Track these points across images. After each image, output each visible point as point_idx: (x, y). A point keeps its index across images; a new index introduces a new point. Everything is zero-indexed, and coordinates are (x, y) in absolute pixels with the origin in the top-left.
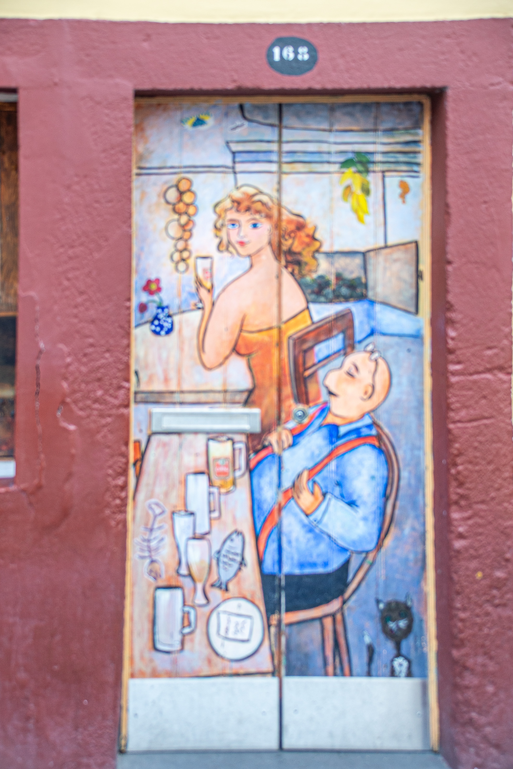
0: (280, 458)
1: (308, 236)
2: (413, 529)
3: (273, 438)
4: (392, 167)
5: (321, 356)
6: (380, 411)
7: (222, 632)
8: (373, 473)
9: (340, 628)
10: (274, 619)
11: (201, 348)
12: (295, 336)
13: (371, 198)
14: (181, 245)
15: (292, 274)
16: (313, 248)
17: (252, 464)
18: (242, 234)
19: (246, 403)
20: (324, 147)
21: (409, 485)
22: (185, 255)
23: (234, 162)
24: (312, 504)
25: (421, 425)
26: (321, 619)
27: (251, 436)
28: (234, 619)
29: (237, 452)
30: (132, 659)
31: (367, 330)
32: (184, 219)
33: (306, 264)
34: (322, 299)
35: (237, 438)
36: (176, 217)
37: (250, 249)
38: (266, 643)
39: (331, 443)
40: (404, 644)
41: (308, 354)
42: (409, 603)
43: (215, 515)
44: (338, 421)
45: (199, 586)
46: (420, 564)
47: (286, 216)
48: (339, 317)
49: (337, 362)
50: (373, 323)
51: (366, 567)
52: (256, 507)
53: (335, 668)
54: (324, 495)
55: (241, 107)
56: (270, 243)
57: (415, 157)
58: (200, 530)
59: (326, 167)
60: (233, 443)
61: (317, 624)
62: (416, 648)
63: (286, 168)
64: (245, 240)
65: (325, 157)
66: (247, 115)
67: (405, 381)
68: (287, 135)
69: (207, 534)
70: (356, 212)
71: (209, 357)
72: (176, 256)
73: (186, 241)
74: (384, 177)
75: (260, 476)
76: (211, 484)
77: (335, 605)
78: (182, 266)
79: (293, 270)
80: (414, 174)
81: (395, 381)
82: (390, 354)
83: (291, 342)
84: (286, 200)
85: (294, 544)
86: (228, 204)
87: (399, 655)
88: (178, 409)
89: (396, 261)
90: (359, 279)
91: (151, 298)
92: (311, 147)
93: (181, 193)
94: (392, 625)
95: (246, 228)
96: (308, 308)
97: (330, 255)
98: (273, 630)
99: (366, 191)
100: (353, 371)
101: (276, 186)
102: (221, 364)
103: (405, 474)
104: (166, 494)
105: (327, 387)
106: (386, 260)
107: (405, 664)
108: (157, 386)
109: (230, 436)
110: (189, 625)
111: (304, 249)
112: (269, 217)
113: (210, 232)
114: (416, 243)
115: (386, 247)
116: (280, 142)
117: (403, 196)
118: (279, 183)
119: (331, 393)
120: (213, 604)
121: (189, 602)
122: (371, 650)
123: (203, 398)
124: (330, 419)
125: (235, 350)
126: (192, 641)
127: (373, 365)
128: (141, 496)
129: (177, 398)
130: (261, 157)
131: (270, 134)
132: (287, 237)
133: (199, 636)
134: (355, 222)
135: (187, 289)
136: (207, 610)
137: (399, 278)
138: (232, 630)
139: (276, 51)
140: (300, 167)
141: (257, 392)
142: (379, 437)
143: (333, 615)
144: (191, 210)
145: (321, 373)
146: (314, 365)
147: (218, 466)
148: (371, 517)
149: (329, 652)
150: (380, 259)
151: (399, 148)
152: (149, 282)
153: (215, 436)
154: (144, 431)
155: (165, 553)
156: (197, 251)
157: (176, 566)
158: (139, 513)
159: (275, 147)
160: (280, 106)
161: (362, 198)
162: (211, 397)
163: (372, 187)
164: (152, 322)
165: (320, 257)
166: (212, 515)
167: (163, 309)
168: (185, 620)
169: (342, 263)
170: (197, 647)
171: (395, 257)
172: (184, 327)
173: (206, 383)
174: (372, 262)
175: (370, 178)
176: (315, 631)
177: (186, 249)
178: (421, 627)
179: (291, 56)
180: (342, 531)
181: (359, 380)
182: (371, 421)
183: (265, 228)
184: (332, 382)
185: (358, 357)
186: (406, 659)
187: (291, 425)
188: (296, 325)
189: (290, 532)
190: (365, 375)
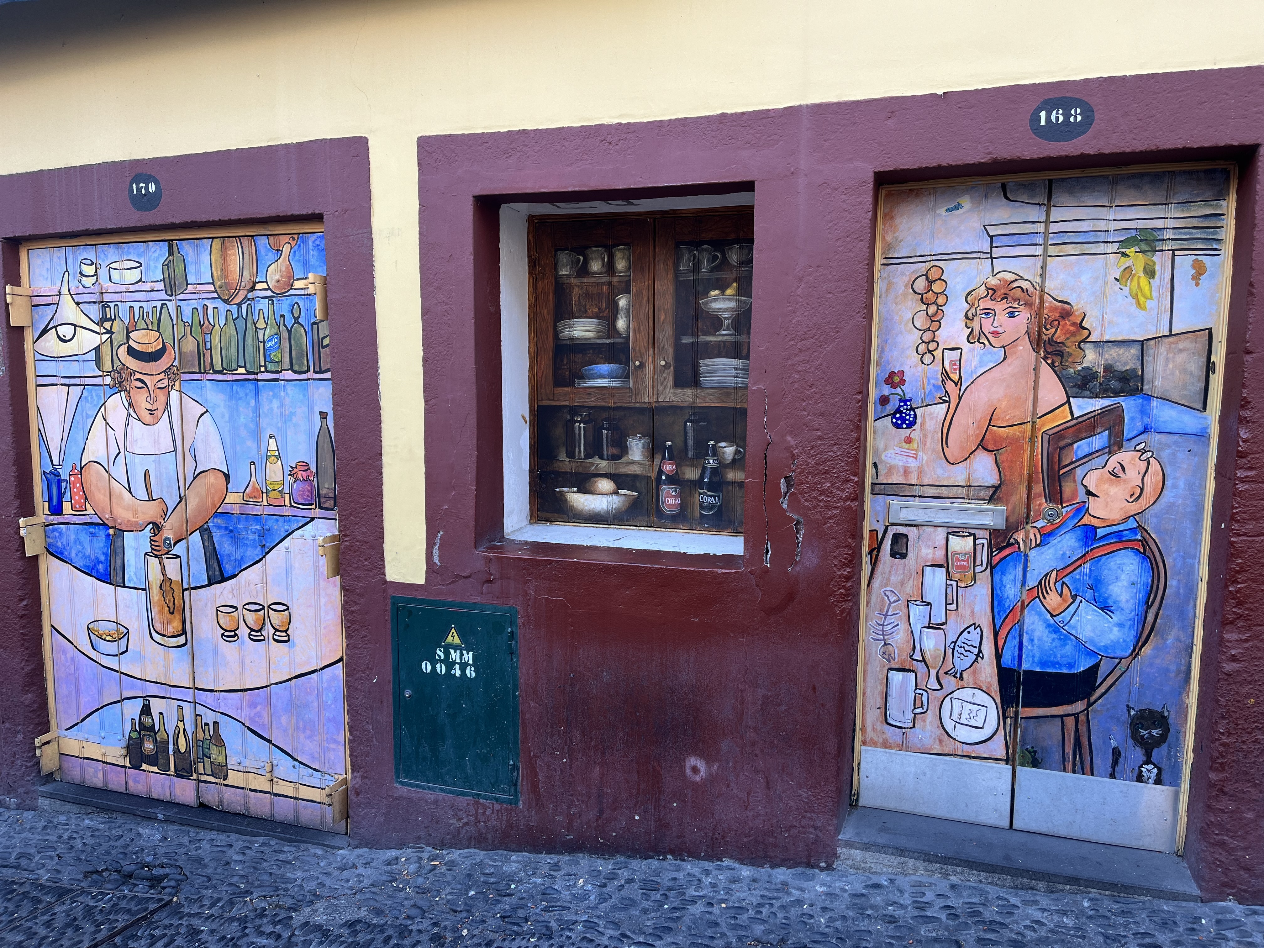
0: (1026, 556)
1: (1074, 324)
2: (1178, 640)
3: (1020, 536)
4: (1185, 245)
5: (1080, 454)
6: (1147, 515)
7: (955, 716)
8: (1134, 578)
9: (1083, 729)
10: (1011, 711)
11: (945, 441)
12: (1050, 432)
13: (1156, 282)
14: (927, 336)
15: (1052, 366)
16: (1079, 338)
17: (995, 560)
18: (995, 325)
19: (991, 500)
20: (1102, 226)
21: (1178, 594)
22: (932, 346)
23: (992, 247)
24: (1060, 605)
25: (1197, 532)
26: (1062, 717)
27: (994, 533)
28: (968, 706)
29: (979, 548)
30: (863, 729)
31: (1139, 426)
32: (932, 309)
33: (1070, 355)
34: (1087, 393)
35: (980, 533)
36: (924, 307)
37: (1005, 339)
38: (1001, 732)
39: (1086, 544)
40: (1155, 752)
41: (1065, 452)
42: (1166, 714)
43: (954, 607)
44: (1095, 522)
45: (933, 672)
46: (1182, 675)
47: (1049, 302)
48: (1105, 412)
49: (1100, 461)
50: (1146, 420)
51: (1117, 673)
52: (996, 603)
53: (1074, 765)
54: (1074, 597)
55: (1004, 187)
56: (1028, 333)
57: (1215, 233)
58: (936, 620)
59: (1102, 248)
60: (975, 540)
61: (1058, 722)
62: (1169, 758)
63: (1052, 250)
64: (1000, 330)
65: (1102, 237)
66: (1008, 195)
67: (1181, 484)
68: (1056, 214)
69: (943, 624)
70: (1135, 297)
71: (953, 451)
72: (922, 348)
73: (934, 332)
74: (1173, 256)
75: (1003, 573)
76: (949, 577)
77: (1079, 706)
78: (928, 359)
79: (1053, 362)
80: (1213, 252)
81: (1168, 483)
82: (1165, 455)
83: (1046, 437)
84: (1051, 286)
85: (1036, 641)
86: (982, 291)
87: (1148, 762)
88: (917, 502)
89: (1181, 351)
90: (1134, 370)
91: (893, 391)
92: (1086, 226)
93: (931, 283)
94: (1143, 732)
95: (1002, 318)
96: (1068, 402)
97: (1099, 344)
98: (1008, 721)
99: (1150, 273)
100: (1118, 470)
101: (1040, 271)
102: (966, 459)
103: (1172, 583)
104: (902, 583)
105: (1085, 487)
106: (1168, 351)
107: (1155, 770)
108: (896, 479)
109: (972, 531)
110: (922, 707)
111: (1068, 339)
112: (1028, 304)
113: (960, 323)
114: (1210, 330)
115: (1171, 335)
116: (1047, 222)
117: (1196, 278)
118: (1043, 267)
119: (1089, 493)
120: (946, 690)
121: (922, 685)
122: (1116, 754)
123: (944, 492)
124: (1087, 520)
125: (982, 445)
126: (924, 721)
127: (1143, 465)
128: (876, 583)
129: (917, 491)
130: (1024, 240)
131: (1035, 214)
132: (1048, 327)
133: (931, 716)
134: (1133, 309)
135: (932, 381)
136: (940, 694)
137: (1184, 371)
138: (965, 716)
139: (1043, 114)
140: (1070, 249)
141: (1003, 488)
142: (1144, 542)
143: (1076, 716)
144: (941, 300)
145: (1079, 472)
146: (1072, 463)
147: (959, 560)
148: (1128, 624)
149: (1069, 750)
150: (1163, 349)
151: (1195, 223)
152: (892, 374)
153: (955, 531)
154: (881, 522)
155: (899, 638)
156: (945, 342)
157: (910, 651)
158: (874, 599)
159: (1041, 228)
160: (1050, 181)
161: (1144, 281)
162: (954, 492)
163: (1157, 268)
164: (893, 415)
165: (1086, 347)
166: (949, 607)
167: (905, 402)
168: (918, 702)
169: (1113, 354)
170: (928, 727)
171: (1181, 346)
172: (927, 420)
173: (949, 478)
174: (1151, 352)
175: (1157, 258)
176: (1055, 728)
177: (933, 341)
178: (1178, 739)
179: (1061, 119)
180: (1092, 635)
181: (1125, 481)
182: (1135, 525)
183: (1024, 316)
184: (1091, 482)
185: (1125, 456)
186: (1155, 766)
187: (1040, 524)
188: (1053, 420)
189: (1033, 631)
190: (1133, 476)
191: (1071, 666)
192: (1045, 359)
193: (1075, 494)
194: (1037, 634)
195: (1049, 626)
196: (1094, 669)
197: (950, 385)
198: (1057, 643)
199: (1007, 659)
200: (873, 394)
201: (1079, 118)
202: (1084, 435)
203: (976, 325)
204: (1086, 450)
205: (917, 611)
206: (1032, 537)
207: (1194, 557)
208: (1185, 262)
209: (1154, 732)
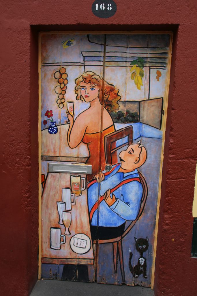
0: (100, 184)
1: (115, 94)
2: (151, 213)
3: (97, 176)
4: (154, 64)
7: (75, 244)
8: (137, 192)
9: (120, 247)
10: (95, 241)
11: (69, 140)
12: (107, 136)
13: (144, 79)
14: (61, 97)
15: (108, 110)
16: (117, 100)
17: (88, 186)
18: (86, 93)
19: (87, 162)
20: (124, 55)
21: (151, 197)
22: (63, 101)
23: (84, 61)
24: (112, 202)
25: (158, 174)
26: (113, 243)
27: (88, 175)
28: (80, 240)
29: (82, 181)
30: (42, 251)
32: (62, 86)
33: (114, 106)
34: (120, 121)
35: (82, 176)
36: (59, 84)
37: (90, 99)
38: (92, 249)
39: (120, 179)
40: (144, 253)
41: (113, 144)
42: (147, 240)
43: (74, 204)
44: (124, 171)
45: (67, 228)
46: (153, 226)
47: (106, 85)
48: (127, 129)
49: (125, 148)
50: (141, 132)
51: (131, 226)
52: (89, 202)
53: (117, 259)
54: (117, 199)
55: (88, 36)
56: (98, 96)
57: (165, 60)
58: (67, 209)
59: (124, 64)
60: (81, 178)
61: (111, 244)
62: (149, 255)
63: (107, 64)
64: (88, 95)
65: (124, 59)
66: (90, 40)
67: (153, 157)
68: (108, 49)
69: (70, 210)
70: (136, 84)
71: (72, 143)
72: (59, 101)
73: (63, 95)
74: (150, 69)
75: (91, 191)
76: (72, 192)
77: (119, 238)
78: (61, 106)
79: (108, 109)
80: (164, 68)
81: (148, 156)
82: (147, 145)
83: (106, 138)
84: (106, 78)
85: (104, 216)
86: (81, 79)
87: (141, 257)
88: (59, 163)
89: (153, 106)
90: (136, 113)
91: (48, 118)
92: (118, 55)
93: (61, 74)
94: (140, 247)
95: (89, 90)
96: (114, 125)
97: (125, 102)
98: (94, 245)
99: (142, 75)
100: (131, 151)
101: (102, 72)
102: (77, 147)
103: (150, 193)
104: (55, 195)
105: (120, 158)
106: (148, 106)
107: (144, 260)
108: (51, 154)
109: (80, 175)
110: (63, 241)
111: (113, 100)
112: (98, 85)
113: (73, 91)
114: (162, 98)
115: (149, 100)
116: (105, 52)
117: (158, 78)
118: (104, 70)
119: (121, 160)
120: (72, 235)
121: (63, 233)
122: (131, 255)
123: (69, 159)
124: (121, 170)
125: (83, 141)
126: (64, 246)
127: (140, 149)
128: (45, 195)
129: (59, 159)
130: (96, 59)
131: (100, 48)
132: (106, 94)
133: (67, 245)
134: (136, 89)
135: (63, 115)
136: (70, 236)
137: (154, 114)
138: (79, 244)
139: (97, 5)
140: (113, 64)
141: (91, 158)
142: (140, 178)
143: (117, 242)
144: (65, 82)
145: (118, 152)
146: (115, 148)
147: (75, 186)
148: (135, 208)
149: (115, 255)
150: (146, 105)
151: (157, 56)
152: (48, 112)
153: (74, 175)
154: (46, 171)
155: (54, 216)
156: (68, 99)
157: (58, 221)
158: (44, 201)
159: (102, 54)
160: (105, 35)
161: (140, 78)
162: (73, 159)
163: (144, 73)
164: (49, 128)
165: (120, 103)
166: (72, 204)
167: (53, 123)
168: (62, 239)
169: (129, 106)
170: (66, 249)
171: (152, 104)
172: (62, 130)
173: (70, 154)
174: (142, 106)
175: (144, 69)
176: (110, 247)
177: (63, 98)
178: (151, 248)
179: (104, 8)
180: (123, 213)
181: (134, 155)
182: (137, 172)
183: (97, 90)
184: (122, 156)
185: (134, 146)
186: (144, 258)
187: (105, 172)
188: (109, 132)
189: (102, 212)
190: (136, 153)
191: (116, 224)
192: (105, 107)
193: (116, 160)
194: (104, 213)
195: (108, 210)
196: (124, 224)
197: (70, 117)
198: (111, 216)
199: (94, 223)
200: (41, 120)
201: (111, 8)
202: (119, 138)
203: (79, 92)
204: (120, 144)
205: (61, 206)
206: (102, 177)
207: (157, 183)
208: (154, 71)
209: (144, 246)
